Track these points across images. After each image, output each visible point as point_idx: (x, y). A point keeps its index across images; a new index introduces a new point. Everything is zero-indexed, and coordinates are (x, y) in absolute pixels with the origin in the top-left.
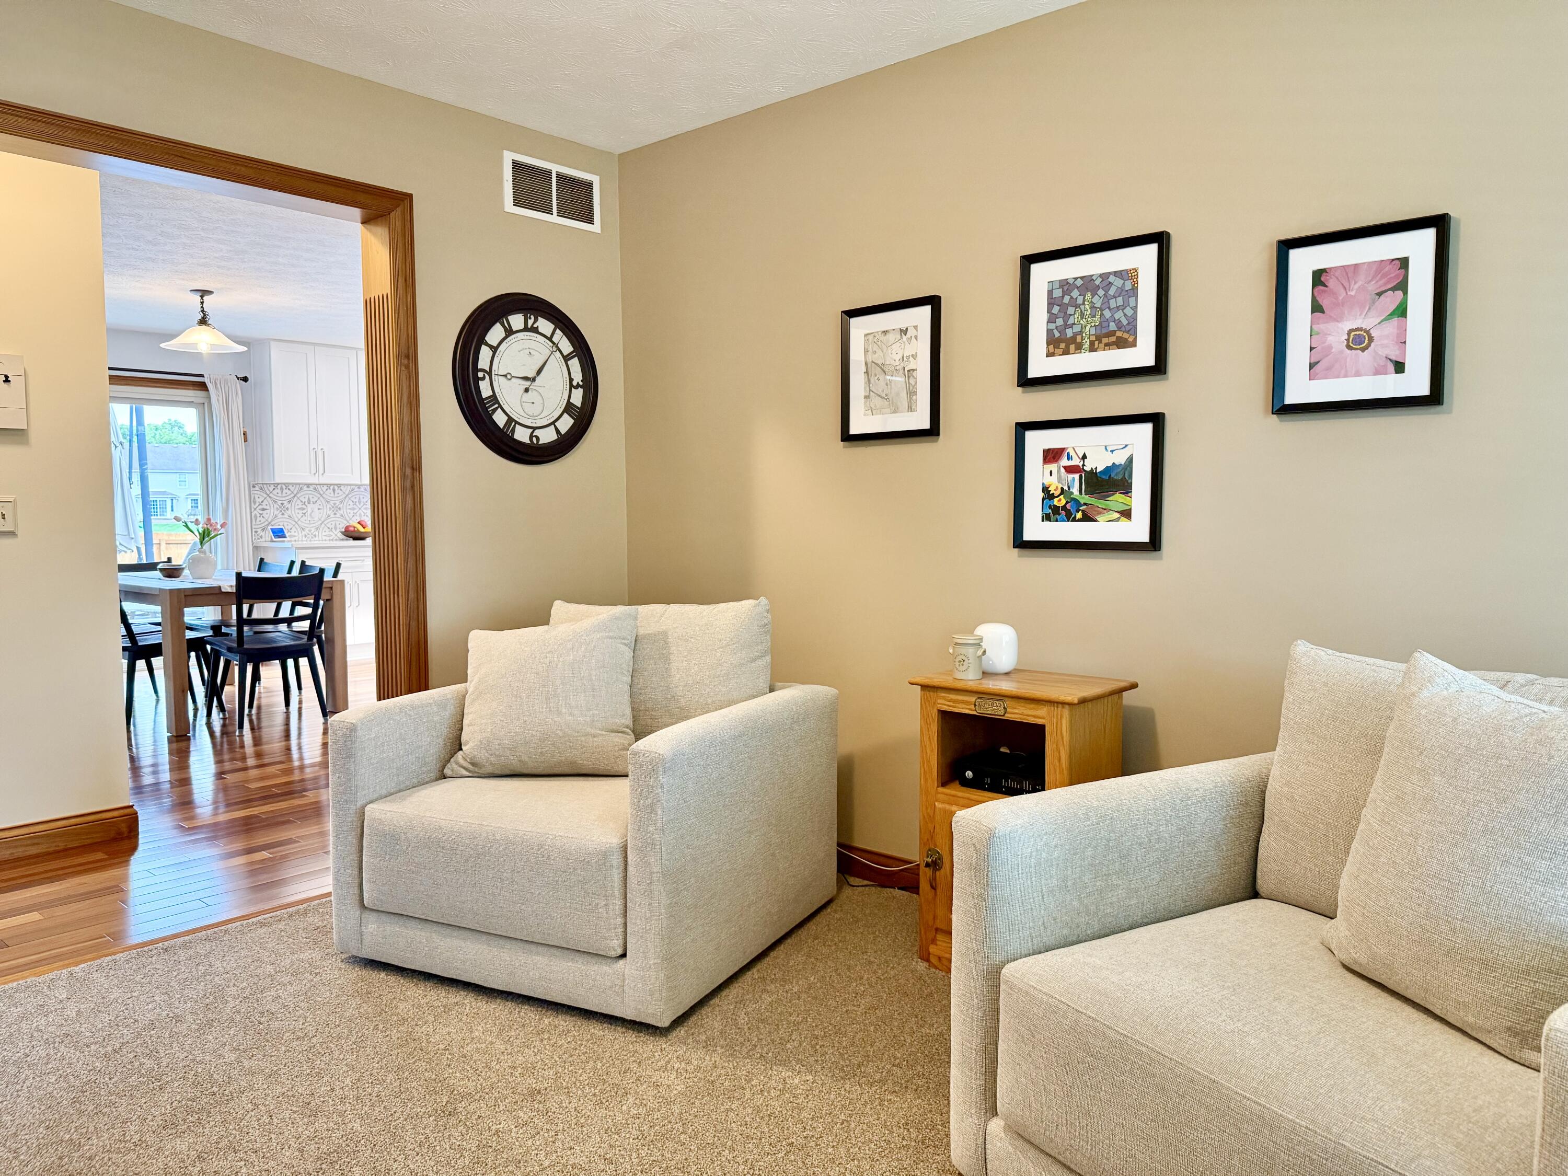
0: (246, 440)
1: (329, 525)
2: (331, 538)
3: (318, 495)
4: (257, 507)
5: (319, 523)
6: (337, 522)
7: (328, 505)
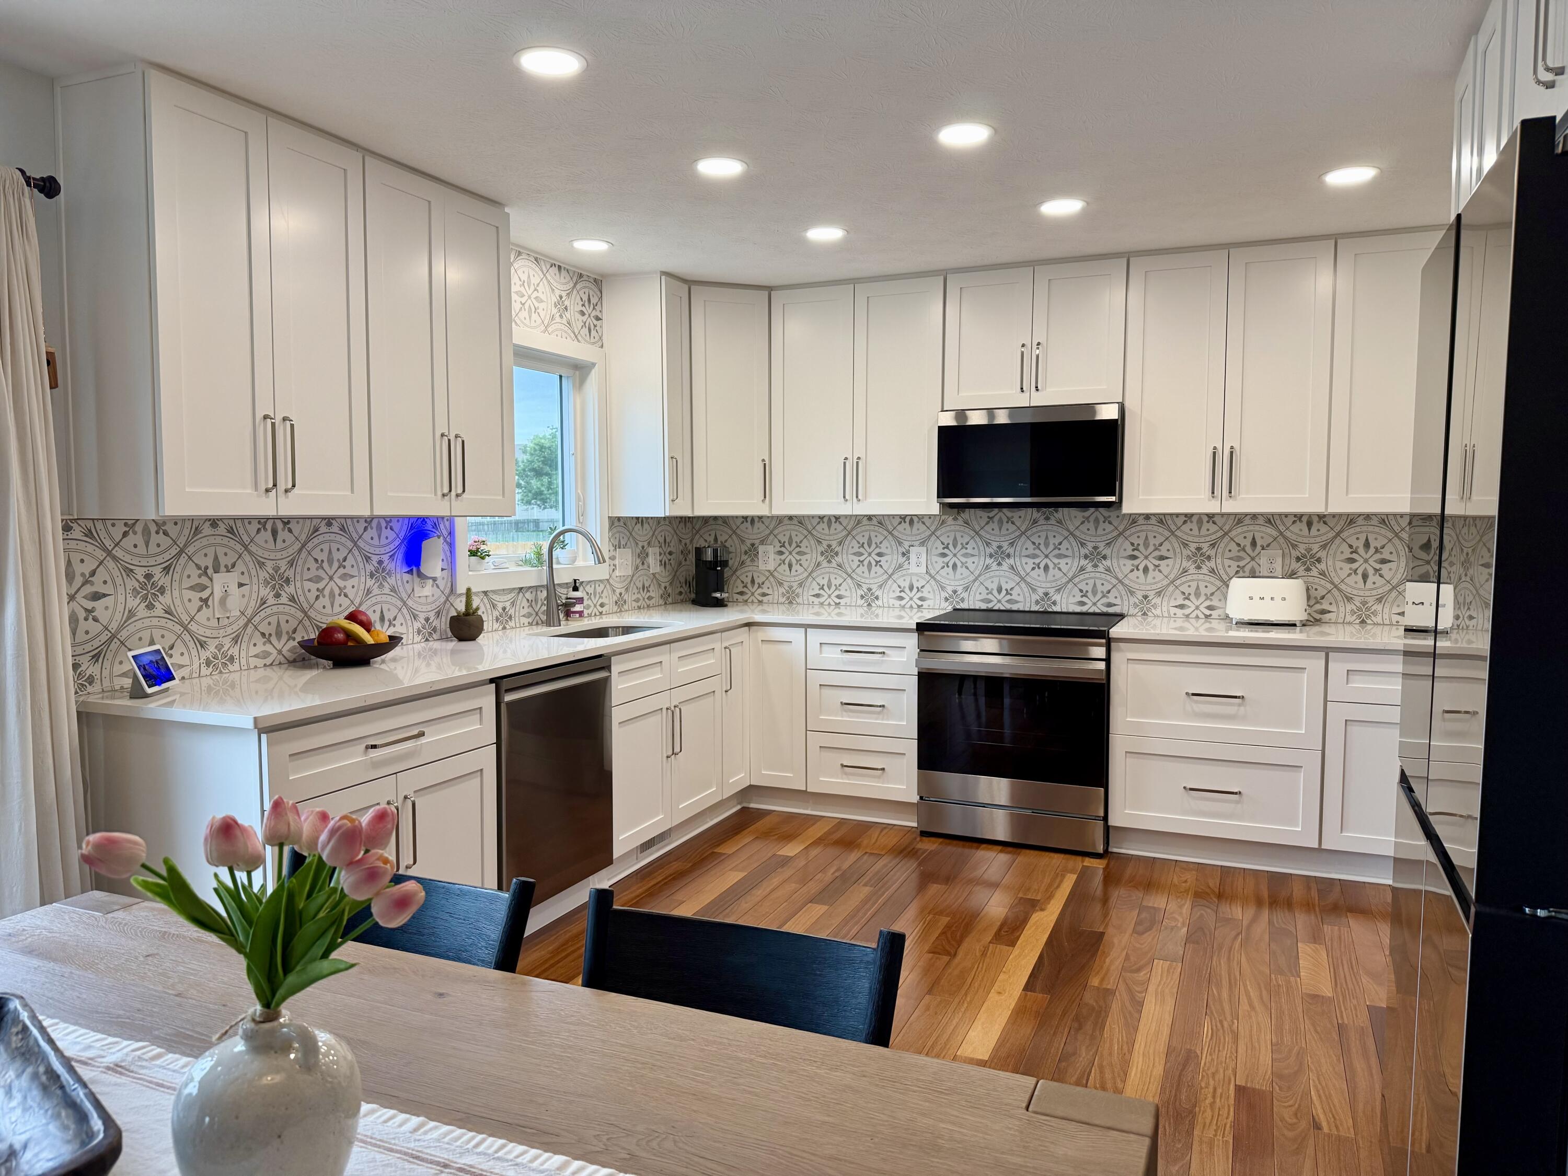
0: (54, 385)
1: (263, 628)
2: (268, 661)
3: (239, 547)
4: (79, 589)
5: (242, 622)
6: (283, 619)
7: (260, 572)
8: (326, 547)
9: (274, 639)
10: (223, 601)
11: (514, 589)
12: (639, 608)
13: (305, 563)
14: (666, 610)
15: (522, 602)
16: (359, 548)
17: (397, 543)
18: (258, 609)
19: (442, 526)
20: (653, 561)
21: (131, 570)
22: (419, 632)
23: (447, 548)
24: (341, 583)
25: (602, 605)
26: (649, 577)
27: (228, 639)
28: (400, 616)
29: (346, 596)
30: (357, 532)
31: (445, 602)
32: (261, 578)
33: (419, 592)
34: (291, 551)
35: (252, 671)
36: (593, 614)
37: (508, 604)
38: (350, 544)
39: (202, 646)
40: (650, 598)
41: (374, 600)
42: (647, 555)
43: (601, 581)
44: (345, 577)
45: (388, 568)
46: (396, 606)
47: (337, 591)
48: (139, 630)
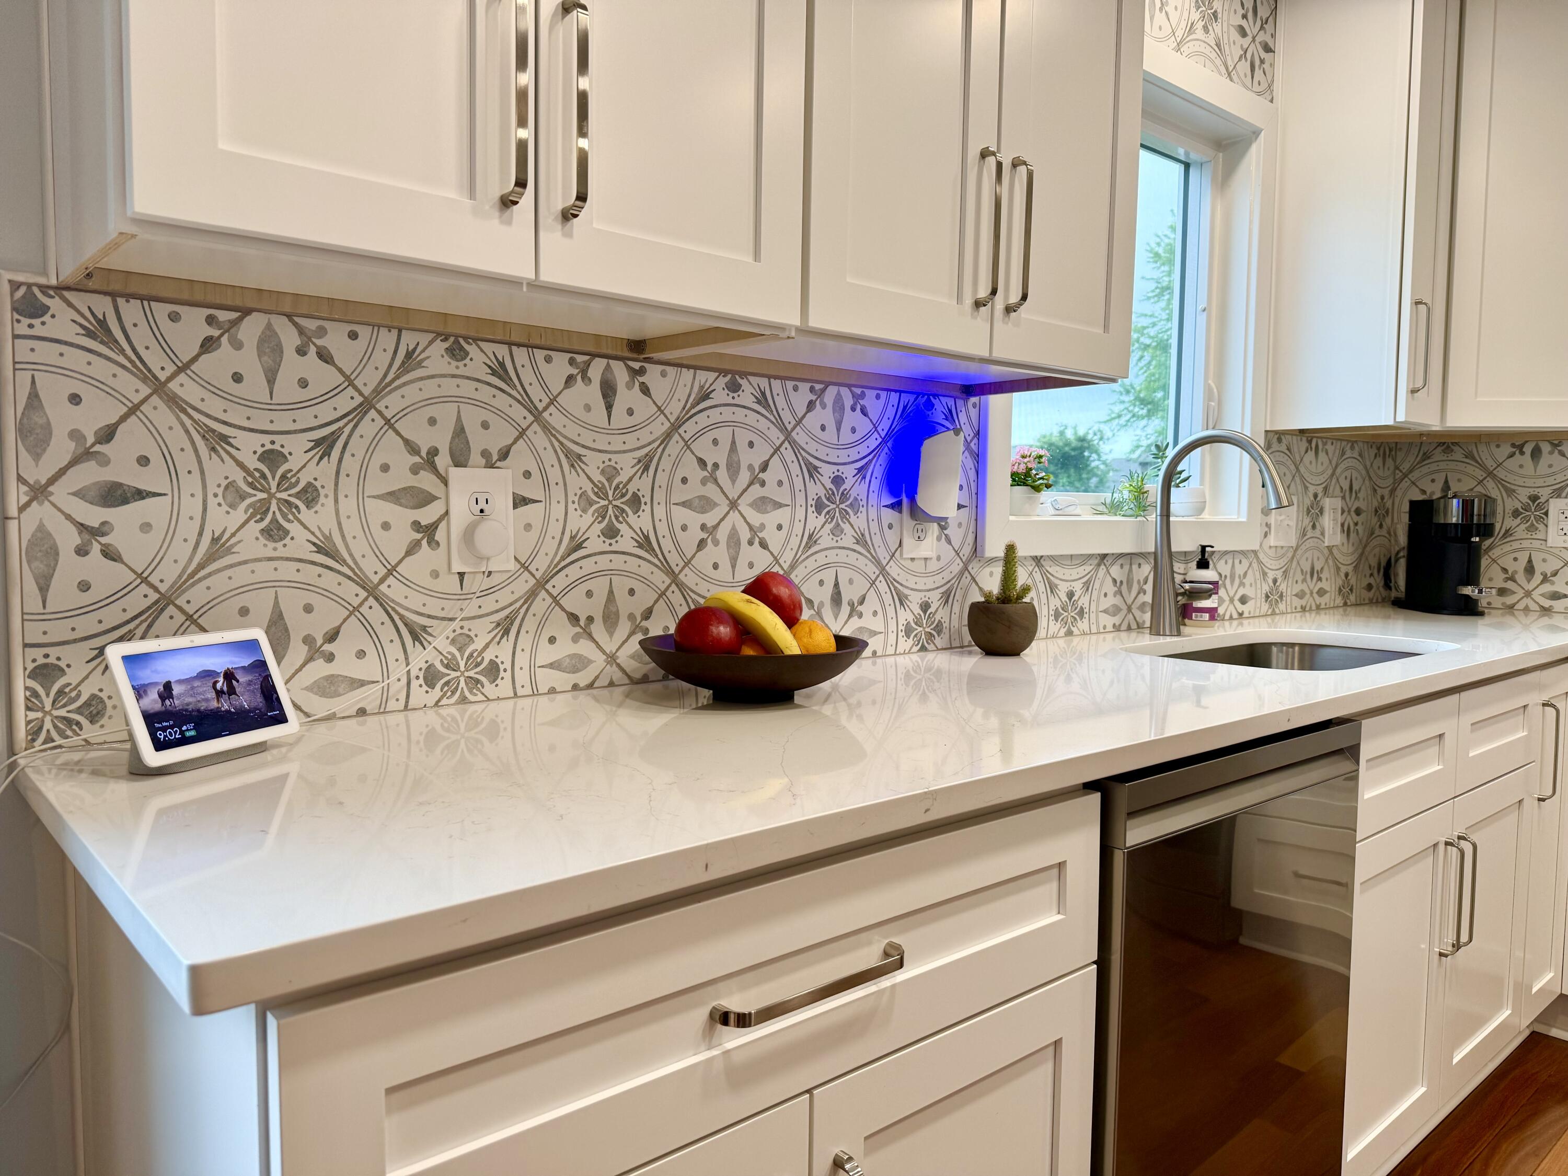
1: (575, 602)
2: (583, 678)
3: (518, 413)
4: (62, 472)
5: (524, 585)
6: (621, 585)
7: (571, 477)
8: (724, 435)
9: (598, 629)
10: (469, 534)
11: (1090, 556)
12: (1303, 609)
13: (675, 465)
14: (1345, 614)
15: (1104, 581)
16: (794, 445)
17: (873, 442)
18: (563, 559)
19: (963, 417)
20: (1330, 523)
21: (224, 438)
22: (908, 631)
23: (970, 464)
24: (755, 518)
25: (1243, 600)
26: (1322, 553)
27: (487, 624)
28: (872, 596)
29: (764, 545)
30: (793, 411)
31: (961, 574)
32: (573, 490)
33: (912, 549)
34: (645, 436)
35: (543, 700)
36: (1227, 617)
37: (1078, 587)
38: (776, 436)
39: (416, 637)
40: (1321, 593)
41: (821, 559)
42: (1321, 511)
43: (1242, 553)
44: (762, 504)
45: (853, 493)
46: (866, 575)
47: (745, 535)
48: (242, 590)
